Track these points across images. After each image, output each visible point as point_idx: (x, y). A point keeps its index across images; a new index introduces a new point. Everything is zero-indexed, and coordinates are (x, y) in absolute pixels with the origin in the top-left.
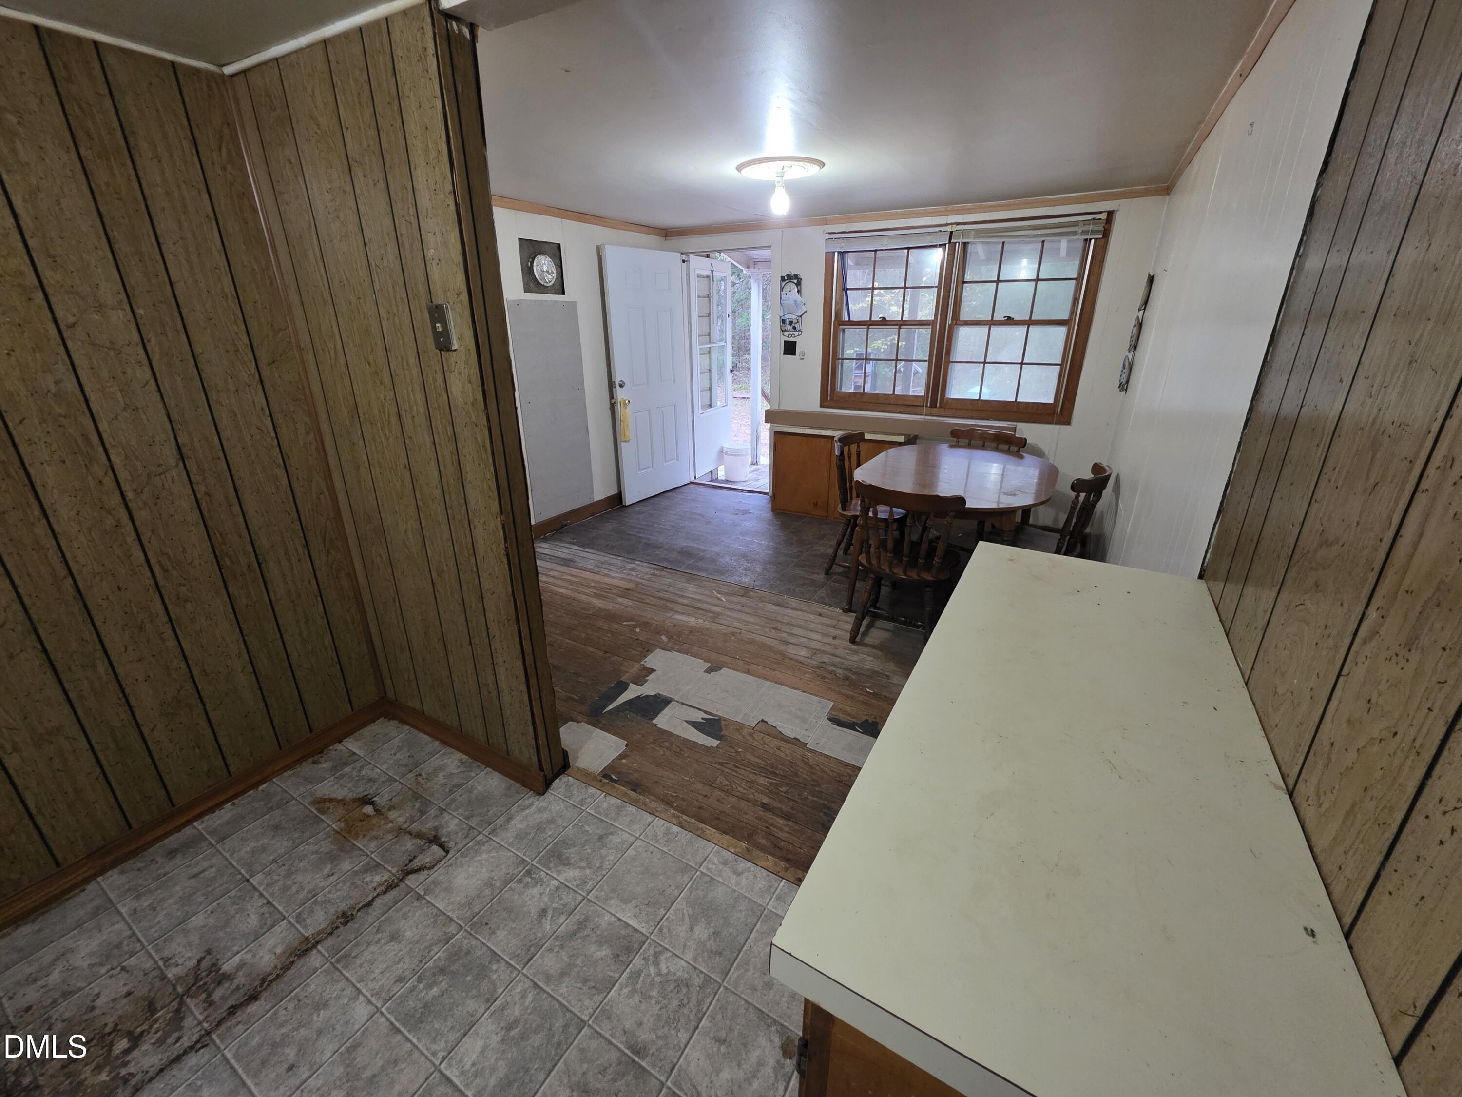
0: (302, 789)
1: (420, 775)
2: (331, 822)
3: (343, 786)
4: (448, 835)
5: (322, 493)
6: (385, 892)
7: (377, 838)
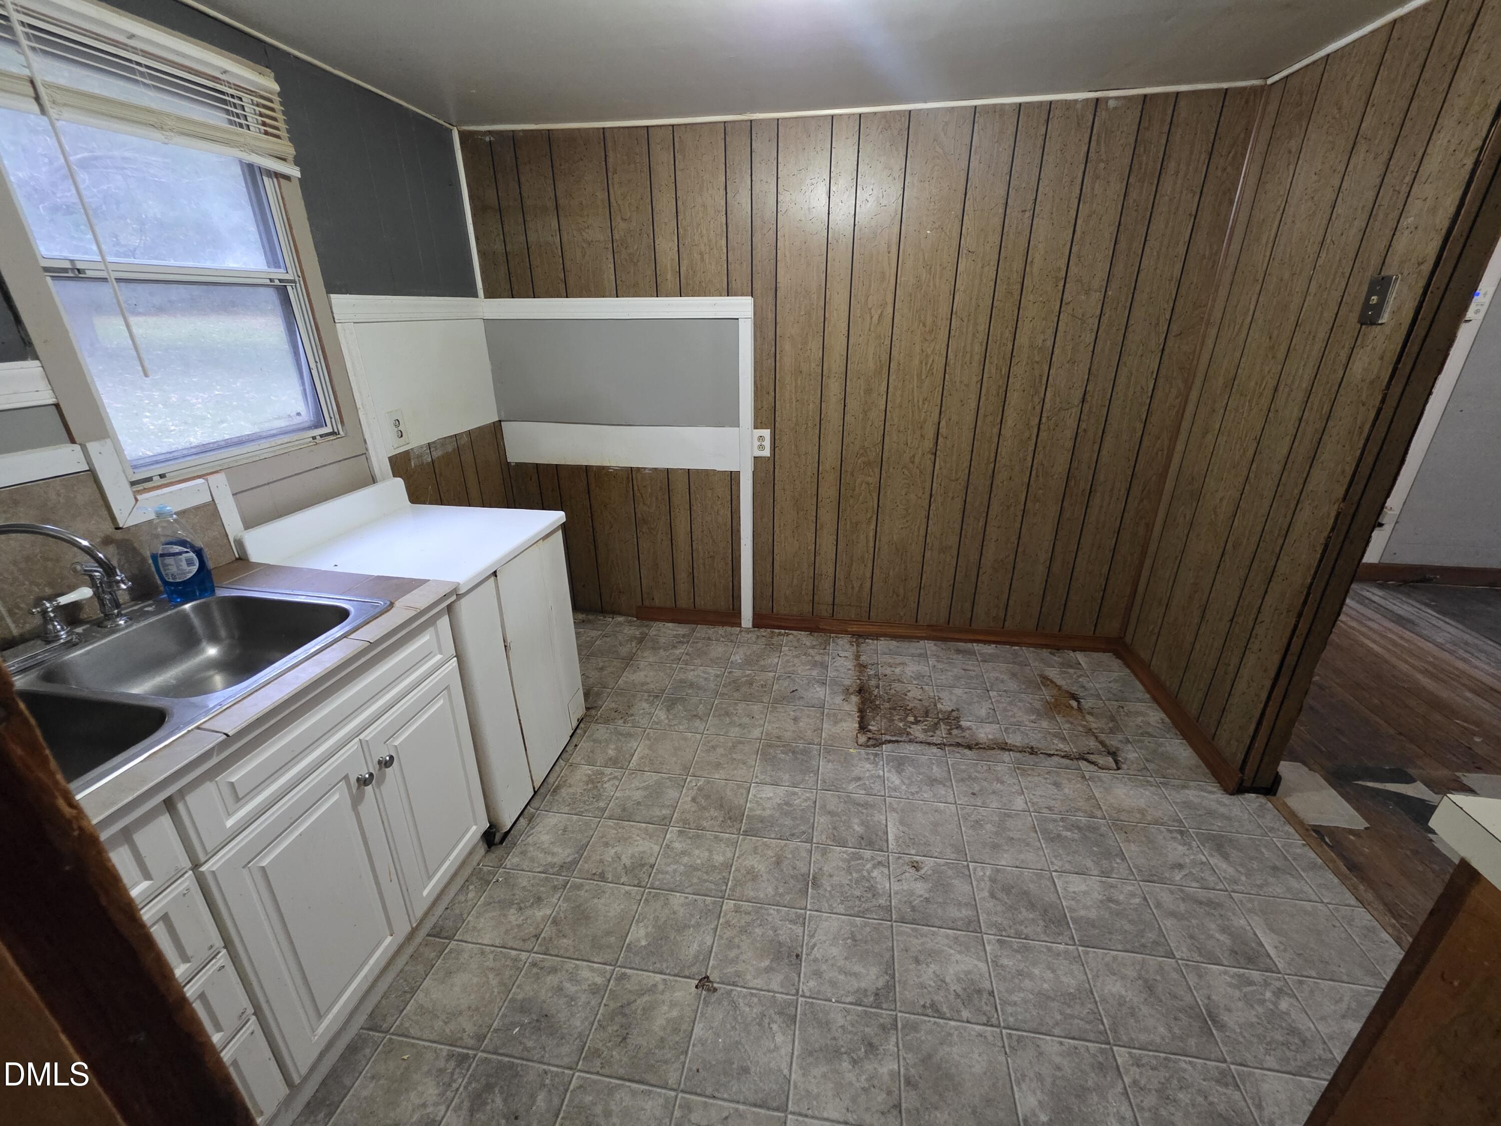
0: (1037, 664)
1: (1123, 708)
2: (1047, 694)
3: (1063, 679)
4: (1126, 759)
5: (1162, 450)
6: (1063, 757)
7: (1072, 723)
